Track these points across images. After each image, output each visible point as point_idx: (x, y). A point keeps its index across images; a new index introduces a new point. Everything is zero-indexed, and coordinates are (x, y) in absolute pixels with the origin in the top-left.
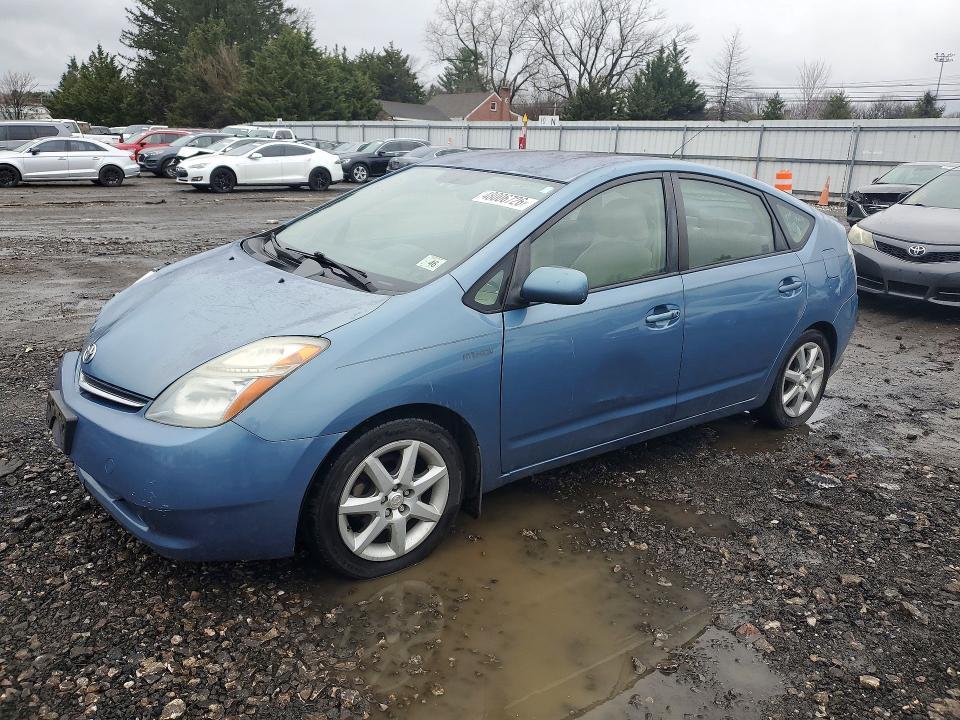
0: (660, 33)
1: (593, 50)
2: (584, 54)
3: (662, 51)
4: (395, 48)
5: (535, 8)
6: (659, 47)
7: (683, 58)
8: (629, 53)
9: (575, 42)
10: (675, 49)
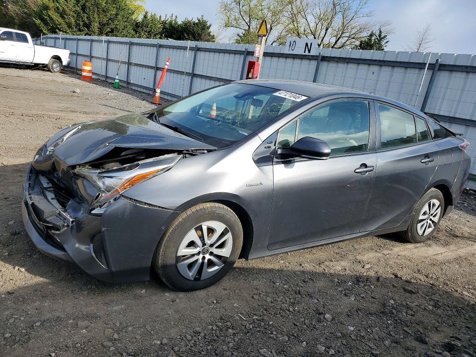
0: (369, 25)
1: (324, 31)
2: (317, 33)
3: (371, 35)
4: (204, 19)
5: (290, 3)
6: (370, 33)
7: (385, 41)
8: (348, 35)
9: (312, 25)
10: (380, 36)
